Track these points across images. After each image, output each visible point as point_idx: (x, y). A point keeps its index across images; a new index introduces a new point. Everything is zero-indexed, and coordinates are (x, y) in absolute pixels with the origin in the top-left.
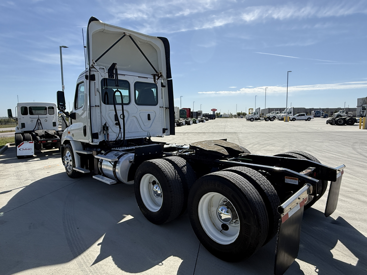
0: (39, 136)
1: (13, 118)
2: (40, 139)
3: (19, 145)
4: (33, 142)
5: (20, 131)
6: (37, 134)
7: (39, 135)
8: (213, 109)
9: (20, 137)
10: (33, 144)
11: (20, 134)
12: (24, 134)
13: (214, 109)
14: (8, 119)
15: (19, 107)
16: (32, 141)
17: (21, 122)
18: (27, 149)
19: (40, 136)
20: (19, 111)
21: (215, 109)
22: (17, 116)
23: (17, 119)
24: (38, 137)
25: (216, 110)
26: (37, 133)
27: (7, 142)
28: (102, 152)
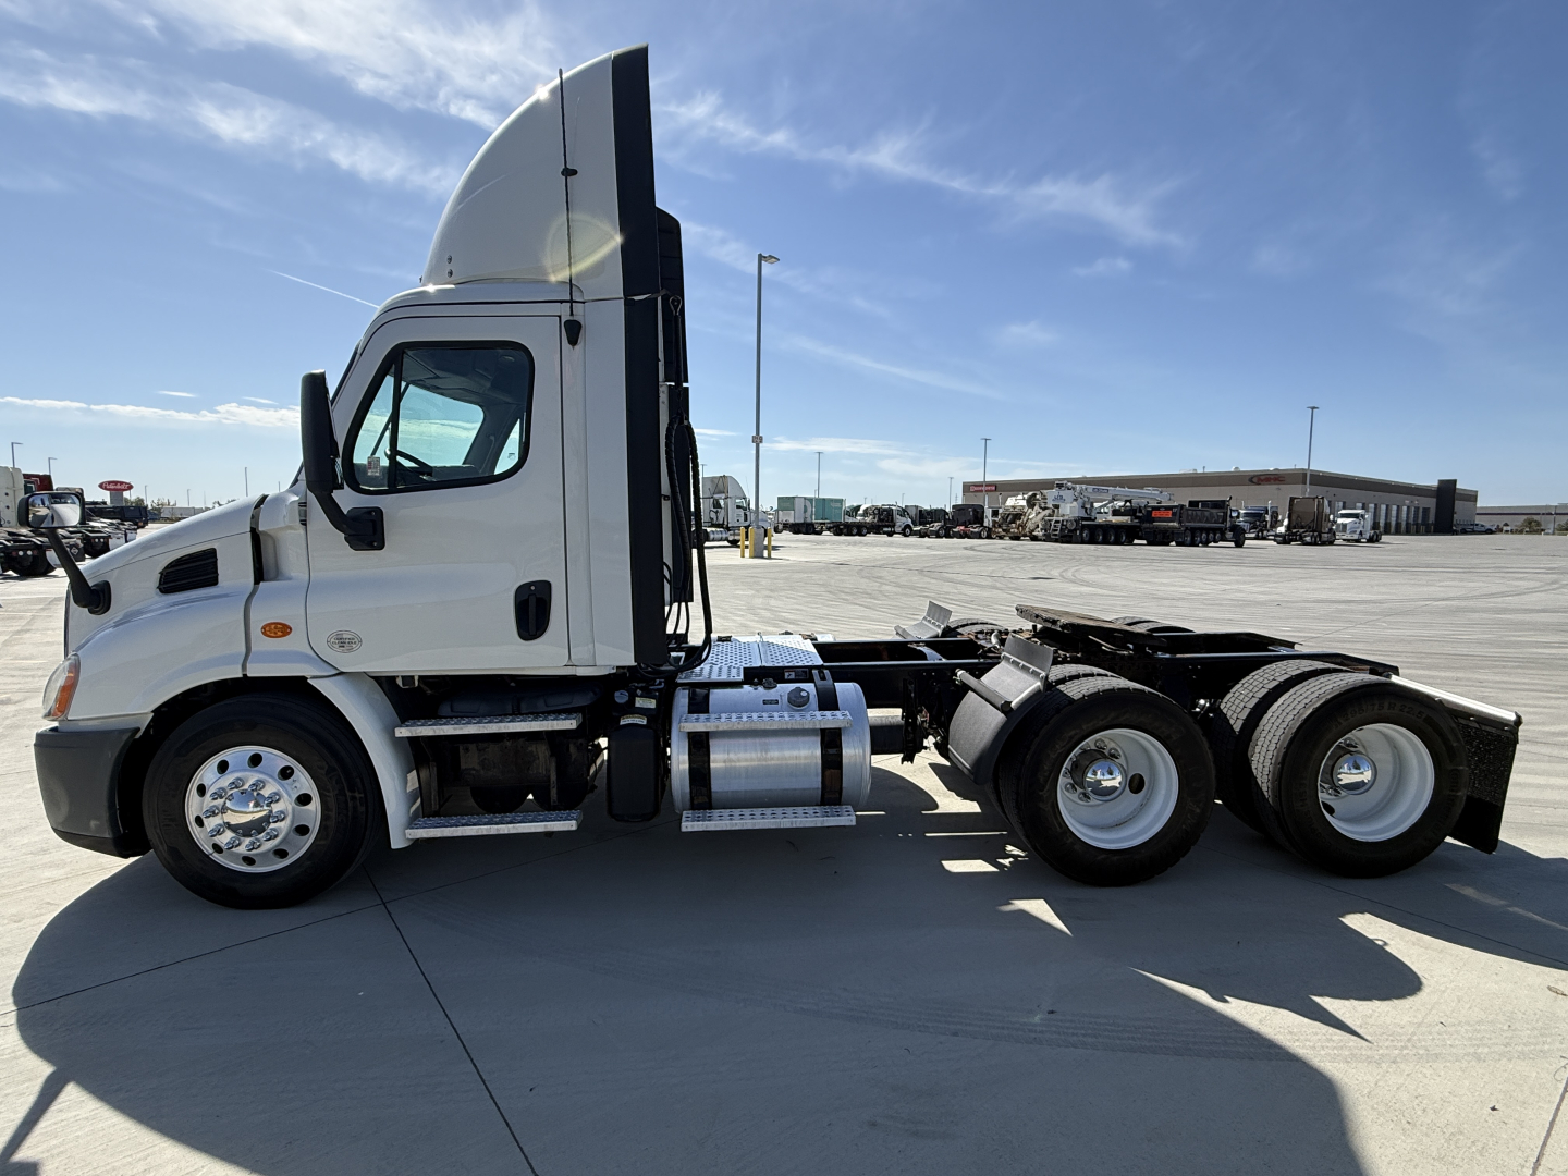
8: (109, 483)
13: (115, 483)
21: (121, 483)
25: (130, 487)
28: (640, 702)
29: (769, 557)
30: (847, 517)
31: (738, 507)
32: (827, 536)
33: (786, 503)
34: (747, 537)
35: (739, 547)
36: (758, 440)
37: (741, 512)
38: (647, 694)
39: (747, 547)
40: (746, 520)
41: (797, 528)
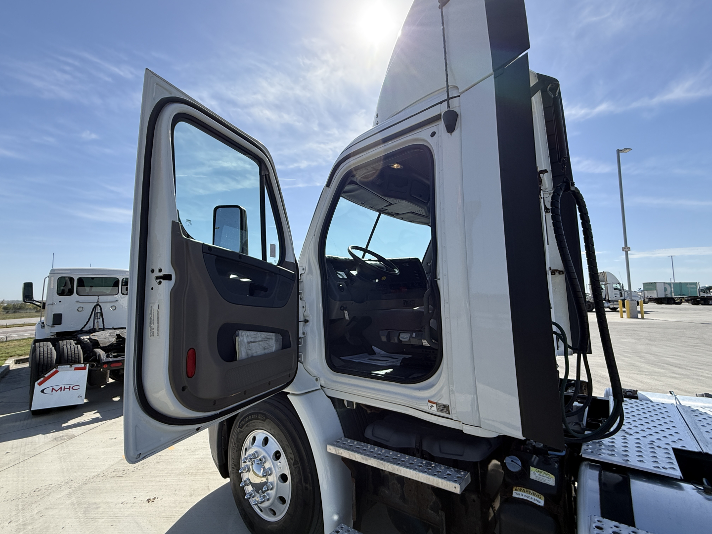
0: (103, 349)
1: (34, 302)
2: (105, 357)
3: (42, 379)
4: (84, 368)
5: (49, 332)
6: (96, 344)
7: (101, 345)
9: (49, 354)
10: (85, 373)
11: (49, 343)
12: (61, 342)
14: (22, 304)
15: (53, 278)
16: (83, 365)
17: (52, 312)
18: (64, 389)
19: (106, 349)
20: (52, 287)
22: (45, 299)
23: (44, 304)
24: (99, 351)
26: (96, 339)
27: (9, 355)
28: (536, 474)
29: (643, 318)
30: (701, 293)
31: (615, 289)
32: (685, 305)
33: (648, 286)
34: (624, 306)
35: (618, 311)
36: (626, 249)
37: (618, 292)
38: (544, 466)
39: (624, 312)
40: (621, 296)
41: (659, 301)
